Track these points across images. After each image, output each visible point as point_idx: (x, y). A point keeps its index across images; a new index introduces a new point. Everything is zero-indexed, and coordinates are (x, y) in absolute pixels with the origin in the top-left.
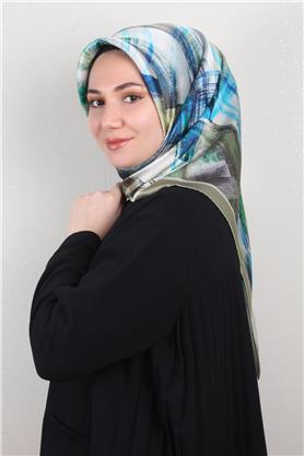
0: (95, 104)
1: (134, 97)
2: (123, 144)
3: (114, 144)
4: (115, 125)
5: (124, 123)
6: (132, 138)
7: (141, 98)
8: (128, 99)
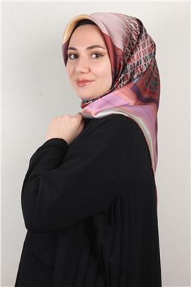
0: (72, 57)
1: (98, 55)
2: (87, 84)
3: (81, 83)
4: (84, 71)
5: (90, 71)
6: (94, 81)
7: (102, 56)
8: (94, 56)
